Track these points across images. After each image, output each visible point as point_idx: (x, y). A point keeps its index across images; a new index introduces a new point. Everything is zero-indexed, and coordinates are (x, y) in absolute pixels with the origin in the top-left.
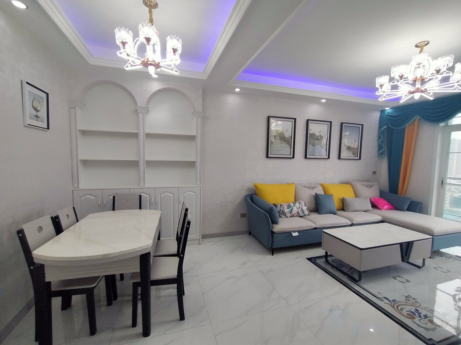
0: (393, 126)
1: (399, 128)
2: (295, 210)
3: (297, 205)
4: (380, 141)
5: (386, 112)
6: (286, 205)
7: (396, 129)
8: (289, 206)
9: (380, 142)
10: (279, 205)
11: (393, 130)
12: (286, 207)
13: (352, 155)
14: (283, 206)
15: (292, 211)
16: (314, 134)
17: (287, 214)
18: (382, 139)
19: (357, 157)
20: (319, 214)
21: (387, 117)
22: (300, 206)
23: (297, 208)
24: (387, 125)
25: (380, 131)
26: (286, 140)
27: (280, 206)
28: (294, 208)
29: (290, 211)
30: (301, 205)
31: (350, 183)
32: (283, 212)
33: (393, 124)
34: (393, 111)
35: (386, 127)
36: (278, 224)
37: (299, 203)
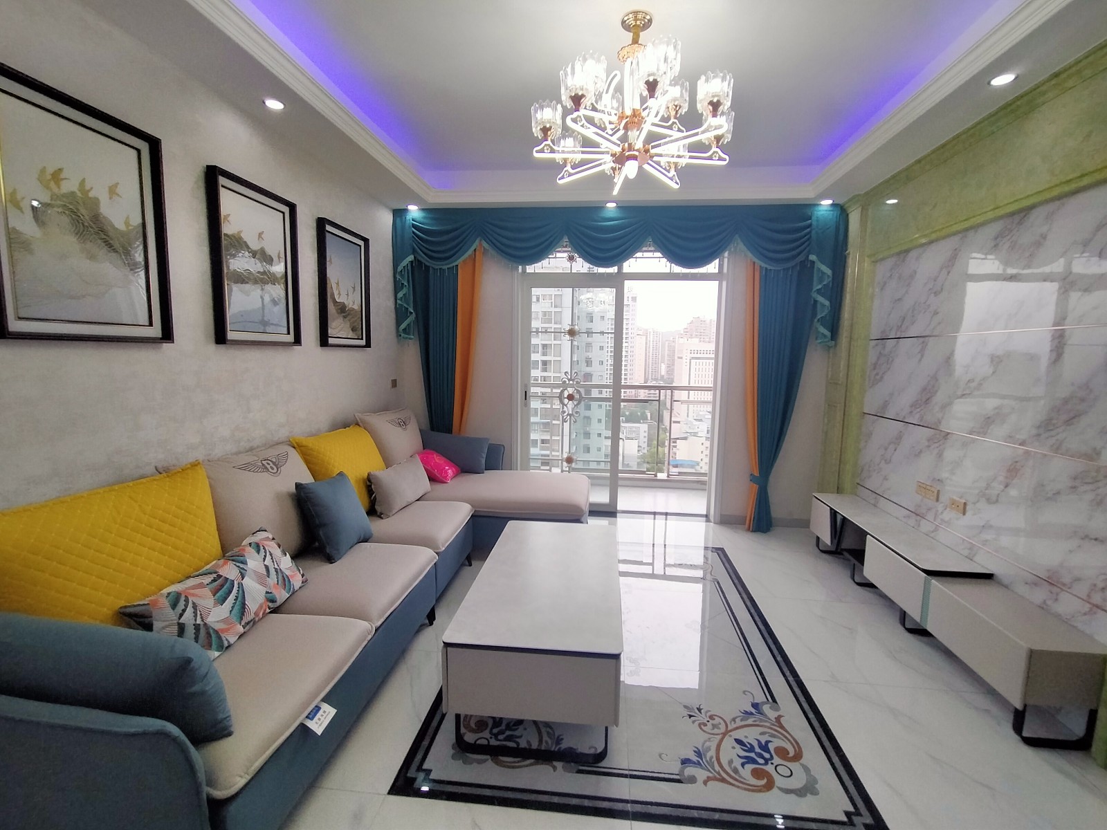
0: (431, 257)
1: (443, 265)
2: (255, 594)
3: (254, 562)
4: (400, 295)
5: (409, 217)
6: (201, 586)
7: (436, 267)
8: (222, 586)
9: (401, 299)
10: (165, 603)
11: (427, 268)
12: (205, 599)
13: (351, 335)
14: (187, 601)
15: (243, 605)
16: (241, 238)
17: (227, 630)
18: (404, 291)
19: (362, 339)
20: (330, 559)
21: (413, 232)
22: (268, 561)
23: (261, 580)
24: (414, 252)
25: (400, 269)
26: (117, 245)
27: (174, 606)
28: (247, 582)
29: (237, 608)
30: (268, 557)
31: (362, 422)
32: (203, 632)
33: (430, 253)
34: (424, 218)
35: (411, 258)
36: (230, 734)
37: (257, 547)
